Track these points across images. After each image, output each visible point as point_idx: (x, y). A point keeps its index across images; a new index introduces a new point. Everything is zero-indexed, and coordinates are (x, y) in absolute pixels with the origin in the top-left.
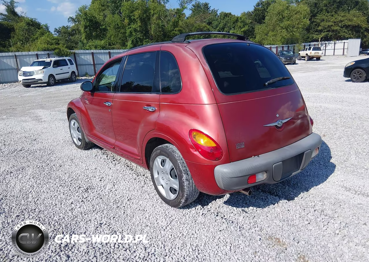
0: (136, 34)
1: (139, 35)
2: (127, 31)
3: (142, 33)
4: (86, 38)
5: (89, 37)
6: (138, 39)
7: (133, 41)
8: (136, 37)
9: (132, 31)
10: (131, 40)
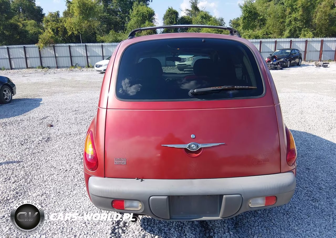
0: (296, 23)
1: (299, 24)
2: (286, 21)
3: (302, 21)
4: (243, 28)
5: (246, 27)
6: (297, 29)
7: (291, 30)
8: (295, 26)
9: (291, 21)
10: (289, 29)
